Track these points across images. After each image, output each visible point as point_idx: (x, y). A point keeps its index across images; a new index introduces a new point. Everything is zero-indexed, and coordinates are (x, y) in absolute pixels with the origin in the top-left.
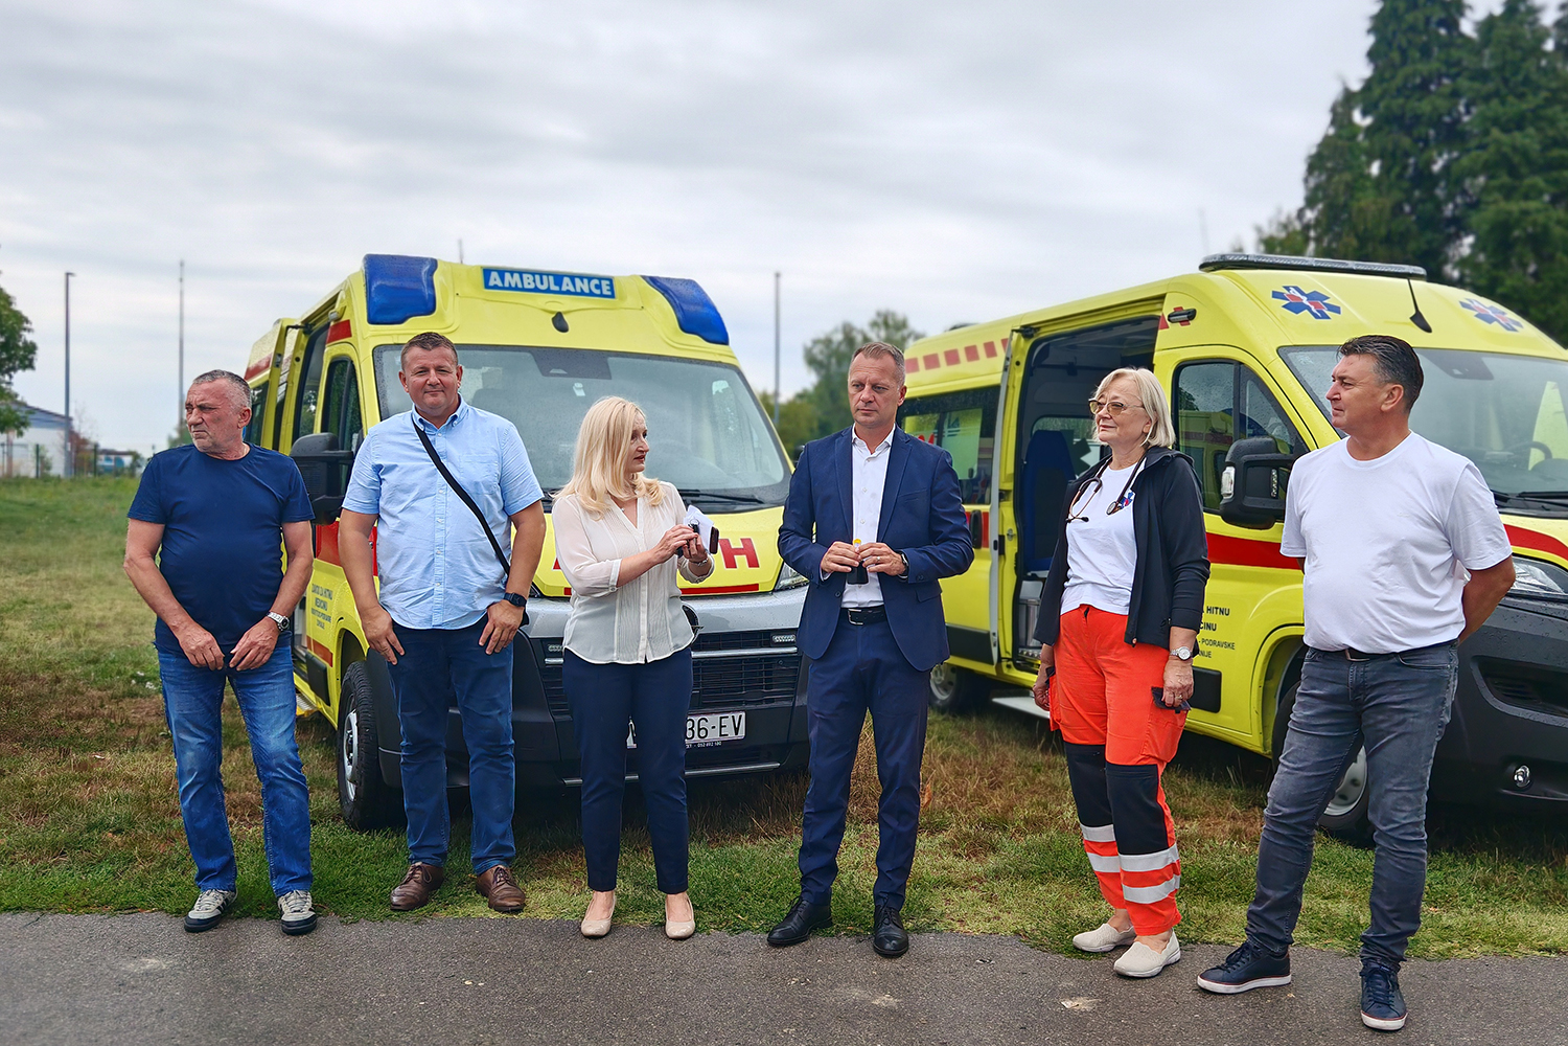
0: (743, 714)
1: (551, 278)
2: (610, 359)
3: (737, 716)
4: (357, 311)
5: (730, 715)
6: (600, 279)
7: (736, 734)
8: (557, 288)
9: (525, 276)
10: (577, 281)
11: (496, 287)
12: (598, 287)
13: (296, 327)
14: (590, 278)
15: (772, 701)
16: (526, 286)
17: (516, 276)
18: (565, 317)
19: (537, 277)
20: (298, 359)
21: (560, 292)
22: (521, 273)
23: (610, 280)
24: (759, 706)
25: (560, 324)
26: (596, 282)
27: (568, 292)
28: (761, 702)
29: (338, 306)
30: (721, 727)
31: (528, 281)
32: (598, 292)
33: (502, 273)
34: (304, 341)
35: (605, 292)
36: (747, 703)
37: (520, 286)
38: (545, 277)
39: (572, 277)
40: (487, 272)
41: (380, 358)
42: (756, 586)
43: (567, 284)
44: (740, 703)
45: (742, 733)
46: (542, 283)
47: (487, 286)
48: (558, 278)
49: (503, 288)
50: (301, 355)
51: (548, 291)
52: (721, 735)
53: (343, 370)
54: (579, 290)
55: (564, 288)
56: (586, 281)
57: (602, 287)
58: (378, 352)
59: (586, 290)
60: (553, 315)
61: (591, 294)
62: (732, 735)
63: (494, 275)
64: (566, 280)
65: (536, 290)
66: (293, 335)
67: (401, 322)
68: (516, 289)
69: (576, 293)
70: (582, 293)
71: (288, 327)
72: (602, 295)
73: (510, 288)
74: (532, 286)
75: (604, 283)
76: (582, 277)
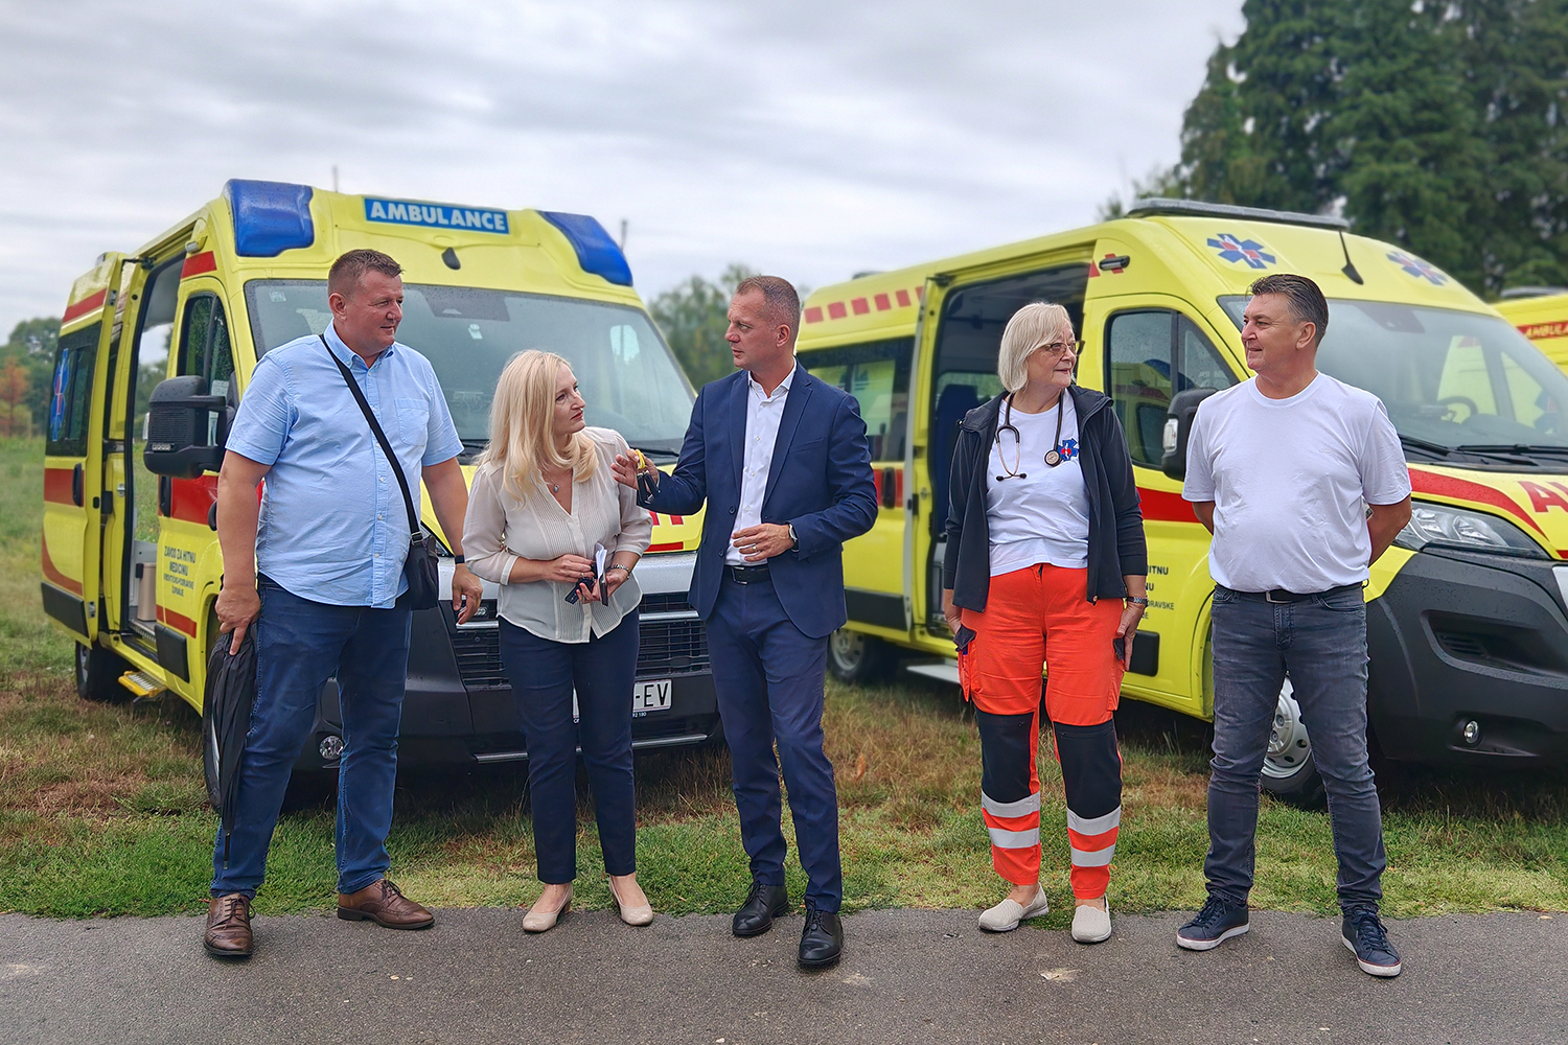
0: (669, 682)
1: (440, 211)
2: (508, 300)
3: (662, 684)
4: (222, 240)
5: (655, 684)
6: (493, 212)
7: (662, 704)
8: (446, 222)
9: (411, 208)
10: (468, 214)
11: (379, 219)
12: (491, 221)
13: (134, 261)
14: (482, 212)
15: (700, 667)
16: (412, 219)
17: (401, 207)
18: (457, 253)
19: (425, 209)
20: (135, 297)
21: (450, 226)
22: (407, 204)
23: (504, 214)
24: (686, 674)
25: (451, 260)
26: (487, 216)
27: (458, 226)
28: (687, 669)
29: (196, 236)
30: (646, 696)
31: (414, 212)
32: (490, 226)
33: (385, 203)
34: (143, 276)
35: (499, 227)
36: (673, 670)
37: (405, 218)
38: (432, 210)
39: (463, 210)
40: (369, 202)
41: (253, 294)
42: (680, 545)
43: (456, 217)
44: (665, 670)
45: (668, 703)
46: (429, 216)
47: (369, 218)
48: (448, 210)
49: (387, 220)
50: (139, 292)
51: (436, 224)
52: (646, 705)
53: (206, 308)
54: (470, 225)
55: (454, 222)
56: (477, 214)
57: (495, 222)
58: (249, 287)
59: (478, 225)
60: (443, 251)
61: (483, 229)
62: (657, 705)
63: (377, 205)
64: (456, 213)
65: (423, 223)
66: (130, 268)
67: (274, 255)
68: (401, 221)
69: (466, 228)
70: (473, 228)
71: (124, 261)
72: (494, 230)
73: (394, 221)
74: (419, 219)
75: (497, 218)
76: (473, 211)
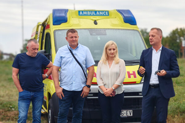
2: (107, 31)
4: (51, 22)
5: (129, 111)
9: (88, 12)
10: (100, 12)
11: (81, 15)
12: (105, 13)
13: (41, 25)
14: (103, 11)
16: (88, 14)
17: (86, 12)
18: (97, 21)
21: (96, 15)
22: (87, 11)
23: (108, 12)
24: (136, 109)
25: (96, 23)
29: (47, 21)
31: (89, 13)
32: (105, 14)
34: (43, 28)
35: (107, 14)
36: (133, 108)
37: (87, 14)
39: (99, 11)
40: (79, 12)
41: (55, 33)
42: (136, 82)
45: (132, 115)
47: (79, 15)
49: (83, 15)
50: (42, 31)
52: (127, 115)
54: (100, 14)
55: (97, 14)
56: (102, 12)
57: (106, 14)
59: (102, 14)
60: (94, 21)
61: (103, 15)
62: (129, 115)
63: (81, 12)
64: (98, 12)
67: (60, 24)
68: (86, 15)
70: (101, 15)
72: (106, 15)
76: (101, 11)
